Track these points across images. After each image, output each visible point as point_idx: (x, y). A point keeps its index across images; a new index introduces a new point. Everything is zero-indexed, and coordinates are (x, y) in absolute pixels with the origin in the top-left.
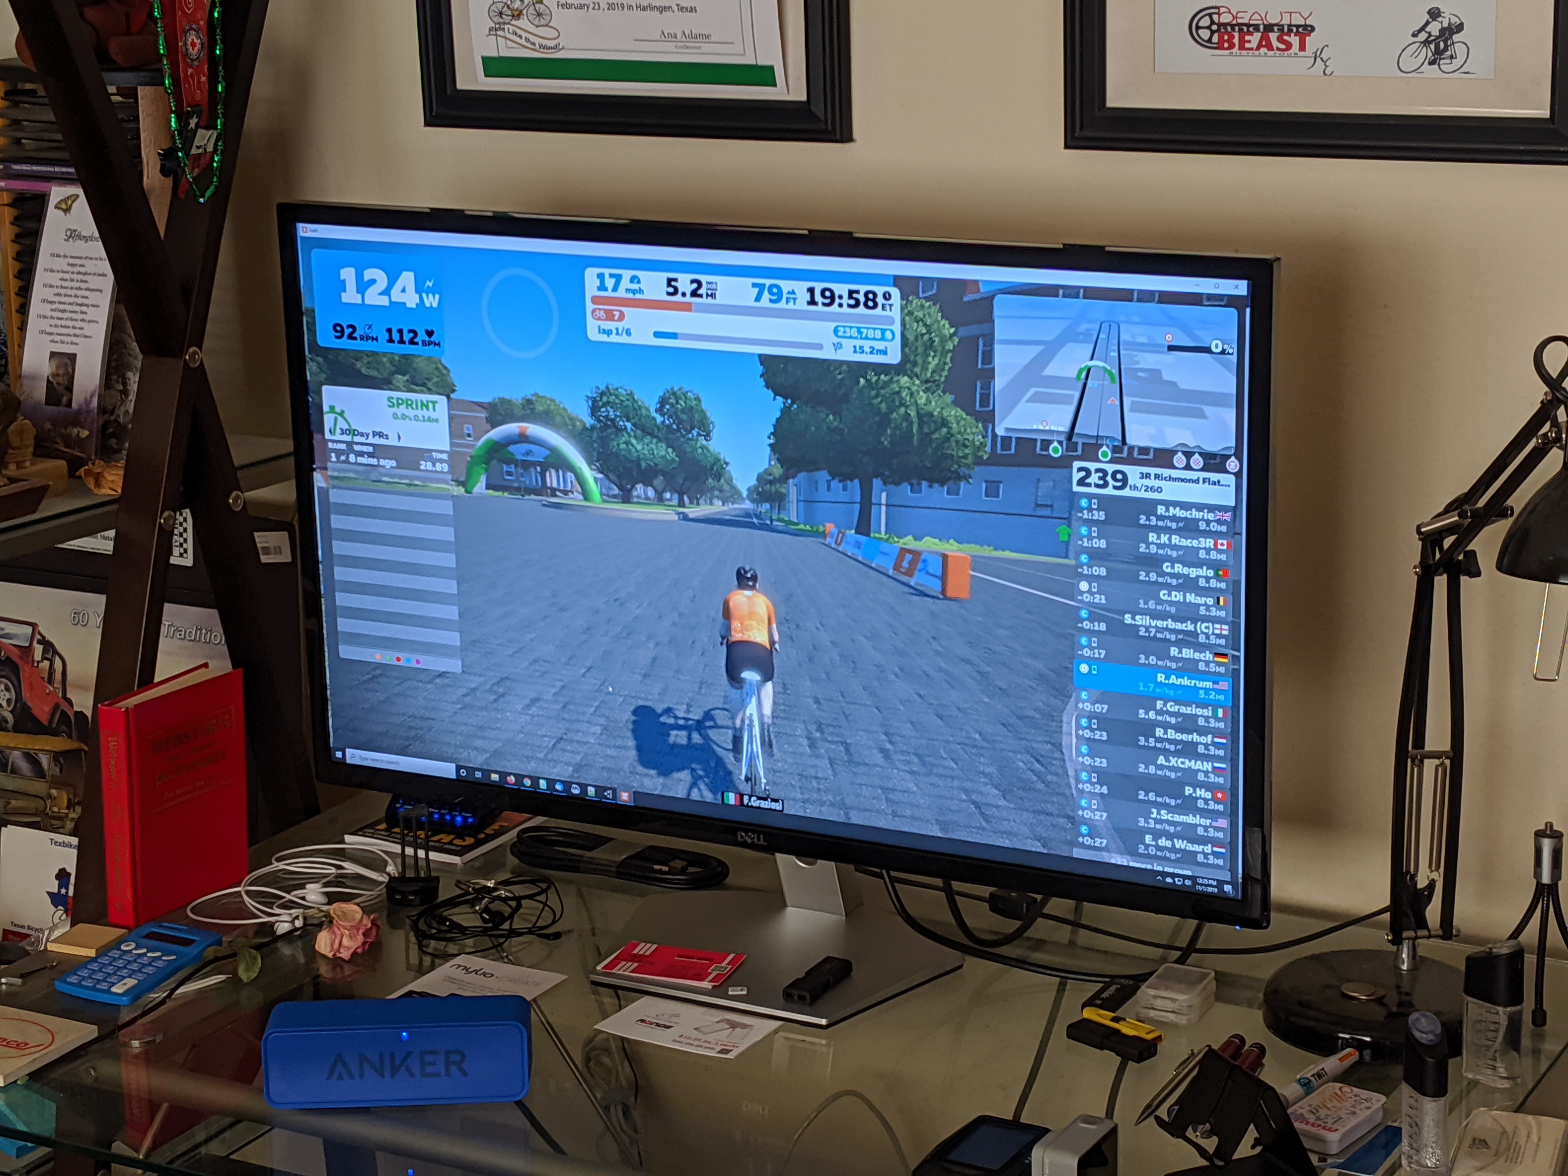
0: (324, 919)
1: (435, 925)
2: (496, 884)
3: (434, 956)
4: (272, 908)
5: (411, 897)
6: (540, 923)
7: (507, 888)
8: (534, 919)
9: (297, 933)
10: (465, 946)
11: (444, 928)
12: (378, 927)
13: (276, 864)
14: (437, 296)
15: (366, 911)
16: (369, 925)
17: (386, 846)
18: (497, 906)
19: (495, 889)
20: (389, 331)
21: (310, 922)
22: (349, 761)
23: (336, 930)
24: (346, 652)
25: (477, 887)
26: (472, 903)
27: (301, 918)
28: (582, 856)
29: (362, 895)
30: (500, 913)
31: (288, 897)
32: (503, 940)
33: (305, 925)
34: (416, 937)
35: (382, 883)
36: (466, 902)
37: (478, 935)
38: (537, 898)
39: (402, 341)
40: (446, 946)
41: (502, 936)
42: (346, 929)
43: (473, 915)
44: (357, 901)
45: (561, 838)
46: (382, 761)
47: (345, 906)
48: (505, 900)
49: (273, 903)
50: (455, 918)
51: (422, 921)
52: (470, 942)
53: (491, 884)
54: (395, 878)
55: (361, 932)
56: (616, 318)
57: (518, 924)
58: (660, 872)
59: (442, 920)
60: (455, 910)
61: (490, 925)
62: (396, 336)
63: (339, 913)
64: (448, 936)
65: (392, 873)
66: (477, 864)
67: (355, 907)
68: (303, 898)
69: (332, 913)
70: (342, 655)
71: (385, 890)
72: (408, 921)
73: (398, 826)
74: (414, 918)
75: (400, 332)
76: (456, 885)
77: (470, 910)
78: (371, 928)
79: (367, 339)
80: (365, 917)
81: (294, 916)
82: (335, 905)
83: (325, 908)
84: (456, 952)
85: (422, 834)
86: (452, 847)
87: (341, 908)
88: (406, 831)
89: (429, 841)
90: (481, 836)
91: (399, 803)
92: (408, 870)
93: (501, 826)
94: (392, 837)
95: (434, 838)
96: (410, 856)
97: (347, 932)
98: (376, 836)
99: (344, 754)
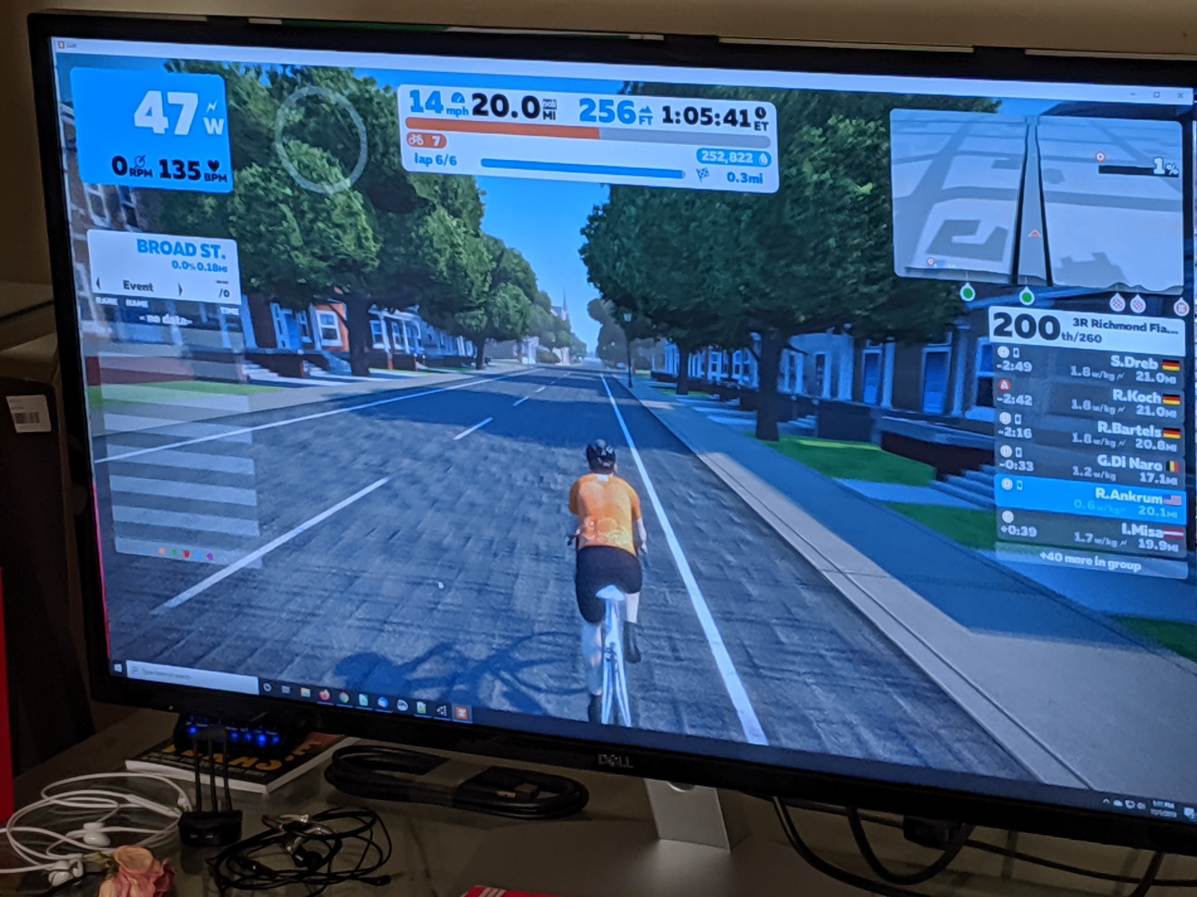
0: (107, 866)
1: (237, 868)
2: (312, 818)
4: (45, 854)
5: (209, 837)
6: (365, 865)
7: (325, 823)
8: (357, 860)
9: (77, 883)
11: (248, 873)
12: (172, 874)
13: (47, 799)
15: (157, 854)
16: (162, 872)
17: (177, 773)
19: (309, 825)
20: (164, 163)
21: (90, 869)
22: (130, 675)
23: (123, 879)
24: (123, 545)
25: (287, 822)
26: (282, 841)
27: (80, 866)
28: (412, 781)
29: (152, 834)
30: (317, 855)
31: (64, 839)
33: (86, 874)
34: (218, 884)
35: (173, 819)
36: (275, 840)
37: (292, 882)
38: (360, 835)
39: (180, 175)
41: (318, 882)
42: (134, 877)
43: (281, 857)
44: (145, 842)
46: (171, 674)
47: (130, 848)
48: (322, 838)
49: (47, 847)
50: (263, 861)
51: (223, 864)
52: (281, 890)
53: (304, 819)
54: (189, 813)
55: (152, 880)
56: (436, 143)
57: (337, 866)
58: (506, 799)
59: (248, 863)
60: (262, 851)
61: (305, 868)
62: (172, 170)
63: (125, 859)
64: (255, 883)
65: (185, 806)
66: (286, 793)
67: (144, 851)
68: (81, 840)
69: (117, 859)
70: (119, 550)
71: (177, 828)
72: (207, 865)
73: (191, 749)
74: (213, 862)
76: (263, 822)
77: (279, 850)
78: (164, 876)
79: (139, 174)
80: (157, 863)
81: (72, 862)
82: (121, 849)
83: (107, 852)
85: (219, 758)
86: (256, 773)
87: (128, 852)
88: (200, 755)
89: (228, 766)
90: (290, 758)
91: (189, 721)
92: (204, 802)
93: (313, 746)
94: (183, 762)
95: (235, 762)
96: (205, 785)
97: (135, 882)
98: (164, 761)
99: (124, 668)
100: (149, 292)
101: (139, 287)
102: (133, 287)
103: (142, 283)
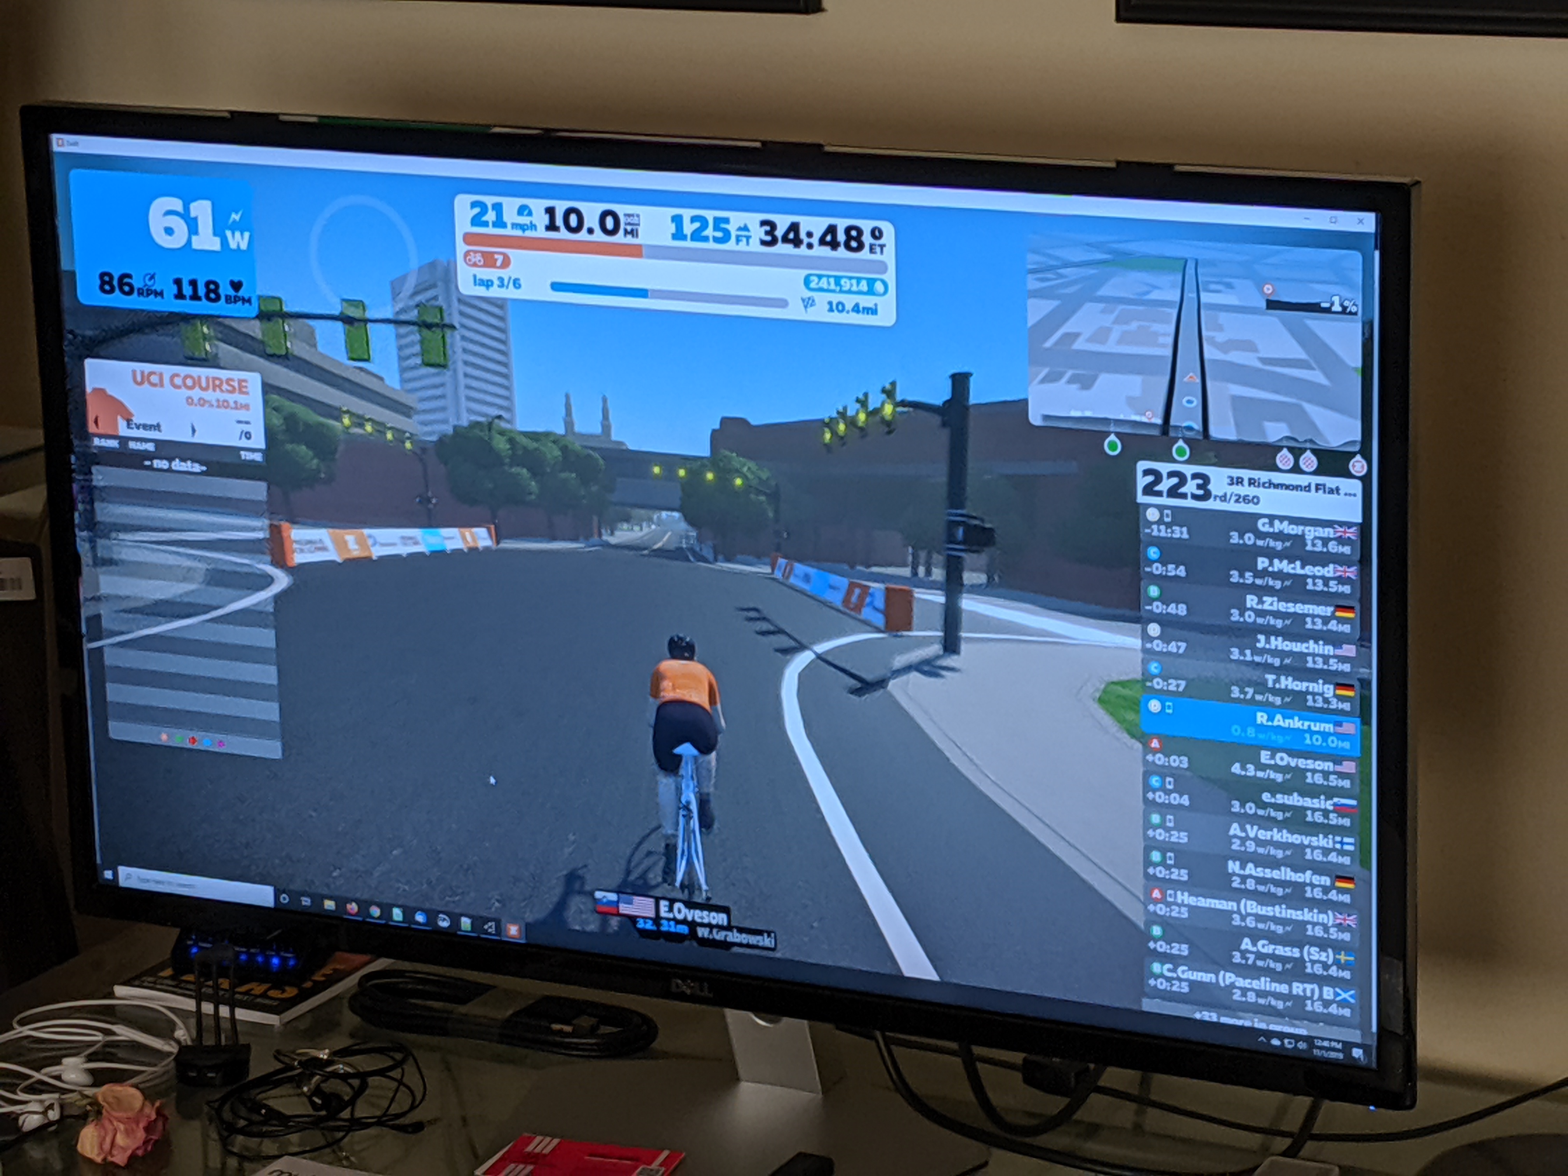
0: (89, 1108)
1: (243, 1112)
2: (334, 1054)
3: (242, 1158)
4: (14, 1093)
5: (210, 1075)
6: (394, 1109)
7: (348, 1059)
8: (385, 1103)
9: (52, 1129)
10: (290, 1143)
11: (255, 1117)
12: (165, 1118)
13: (20, 1029)
14: (247, 235)
15: (149, 1094)
16: (154, 1116)
17: (175, 1000)
18: (332, 1086)
19: (329, 1062)
20: (178, 282)
21: (68, 1112)
22: (123, 883)
23: (107, 1124)
24: (119, 730)
25: (304, 1058)
26: (298, 1081)
27: (57, 1108)
28: (452, 1012)
29: (143, 1072)
30: (337, 1097)
31: (37, 1076)
32: (341, 1134)
33: (63, 1117)
34: (218, 1130)
35: (169, 1054)
36: (290, 1080)
37: (308, 1128)
38: (391, 1074)
39: (195, 297)
40: (261, 1143)
41: (338, 1129)
42: (120, 1121)
43: (296, 1099)
44: (135, 1080)
45: (420, 987)
46: (170, 883)
47: (117, 1088)
48: (345, 1077)
49: (18, 1085)
50: (275, 1104)
51: (227, 1107)
52: (294, 1138)
53: (324, 1055)
54: (187, 1047)
55: (141, 1125)
56: (499, 263)
57: (362, 1111)
58: (560, 1032)
59: (256, 1107)
60: (273, 1093)
61: (323, 1113)
62: (187, 290)
63: (110, 1099)
64: (264, 1129)
65: (182, 1039)
66: (302, 1025)
67: (133, 1091)
68: (58, 1078)
69: (100, 1099)
70: (113, 735)
71: (173, 1065)
72: (206, 1109)
73: (192, 972)
74: (216, 1105)
75: (193, 283)
76: (276, 1058)
77: (291, 1092)
78: (155, 1120)
79: (148, 295)
80: (148, 1103)
81: (47, 1103)
82: (104, 1088)
83: (89, 1091)
84: (276, 1153)
85: (225, 983)
86: (267, 1002)
87: (112, 1091)
88: (202, 980)
89: (235, 993)
90: (308, 984)
91: (191, 939)
92: (205, 1035)
93: (335, 970)
94: (181, 988)
95: (243, 989)
96: (208, 1015)
97: (122, 1127)
98: (159, 987)
99: (115, 874)
100: (157, 432)
101: (145, 427)
102: (138, 427)
103: (149, 422)
